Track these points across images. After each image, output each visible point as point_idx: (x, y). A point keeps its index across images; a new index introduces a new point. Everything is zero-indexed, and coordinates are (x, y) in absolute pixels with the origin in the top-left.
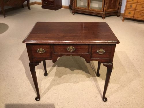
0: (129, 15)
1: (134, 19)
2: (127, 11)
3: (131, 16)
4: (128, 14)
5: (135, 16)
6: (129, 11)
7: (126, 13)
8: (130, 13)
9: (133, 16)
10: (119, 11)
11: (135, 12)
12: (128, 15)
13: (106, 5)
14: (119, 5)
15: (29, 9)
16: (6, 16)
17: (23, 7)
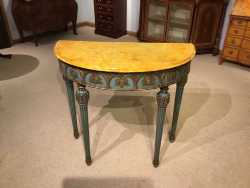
1: (238, 62)
3: (233, 57)
4: (228, 53)
5: (239, 58)
6: (229, 50)
7: (225, 52)
8: (231, 53)
9: (236, 57)
10: (216, 47)
11: (239, 52)
12: (228, 55)
13: (193, 37)
14: (216, 38)
15: (76, 34)
16: (38, 44)
17: (66, 29)
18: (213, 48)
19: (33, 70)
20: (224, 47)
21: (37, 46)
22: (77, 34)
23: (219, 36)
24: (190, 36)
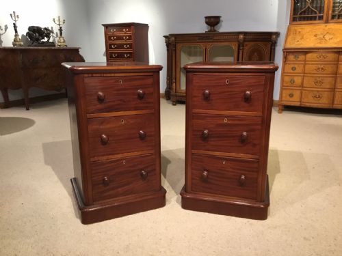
0: (291, 99)
1: (303, 106)
2: (284, 91)
3: (295, 101)
4: (288, 97)
5: (303, 100)
6: (289, 92)
7: (284, 95)
8: (291, 96)
9: (298, 100)
11: (301, 93)
20: (282, 89)
21: (28, 109)
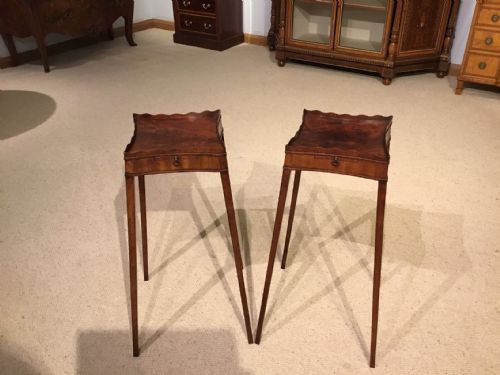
0: (481, 72)
2: (471, 58)
3: (487, 76)
4: (477, 68)
6: (479, 59)
7: (470, 64)
8: (482, 66)
9: (494, 75)
10: (444, 56)
12: (477, 71)
13: (398, 35)
14: (446, 36)
15: (132, 44)
16: (51, 67)
17: (109, 36)
18: (438, 60)
19: (44, 120)
20: (468, 54)
21: (47, 70)
22: (136, 45)
23: (450, 32)
24: (391, 34)
